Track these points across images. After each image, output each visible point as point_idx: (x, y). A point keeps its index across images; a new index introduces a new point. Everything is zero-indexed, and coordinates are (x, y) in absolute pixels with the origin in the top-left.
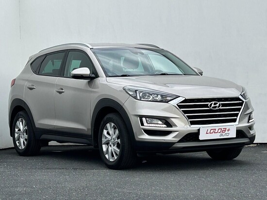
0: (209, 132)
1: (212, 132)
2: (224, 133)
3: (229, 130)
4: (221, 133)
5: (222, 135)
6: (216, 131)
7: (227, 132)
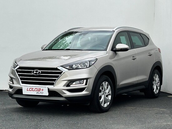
0: (28, 89)
1: (31, 89)
2: (39, 92)
3: (42, 90)
4: (37, 91)
5: (38, 93)
6: (34, 90)
7: (41, 91)
